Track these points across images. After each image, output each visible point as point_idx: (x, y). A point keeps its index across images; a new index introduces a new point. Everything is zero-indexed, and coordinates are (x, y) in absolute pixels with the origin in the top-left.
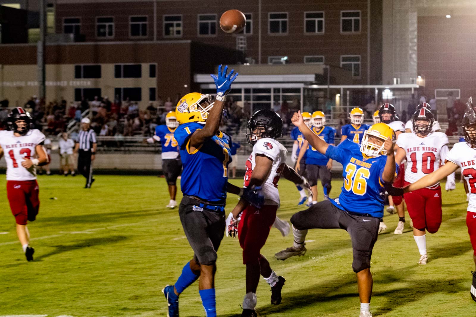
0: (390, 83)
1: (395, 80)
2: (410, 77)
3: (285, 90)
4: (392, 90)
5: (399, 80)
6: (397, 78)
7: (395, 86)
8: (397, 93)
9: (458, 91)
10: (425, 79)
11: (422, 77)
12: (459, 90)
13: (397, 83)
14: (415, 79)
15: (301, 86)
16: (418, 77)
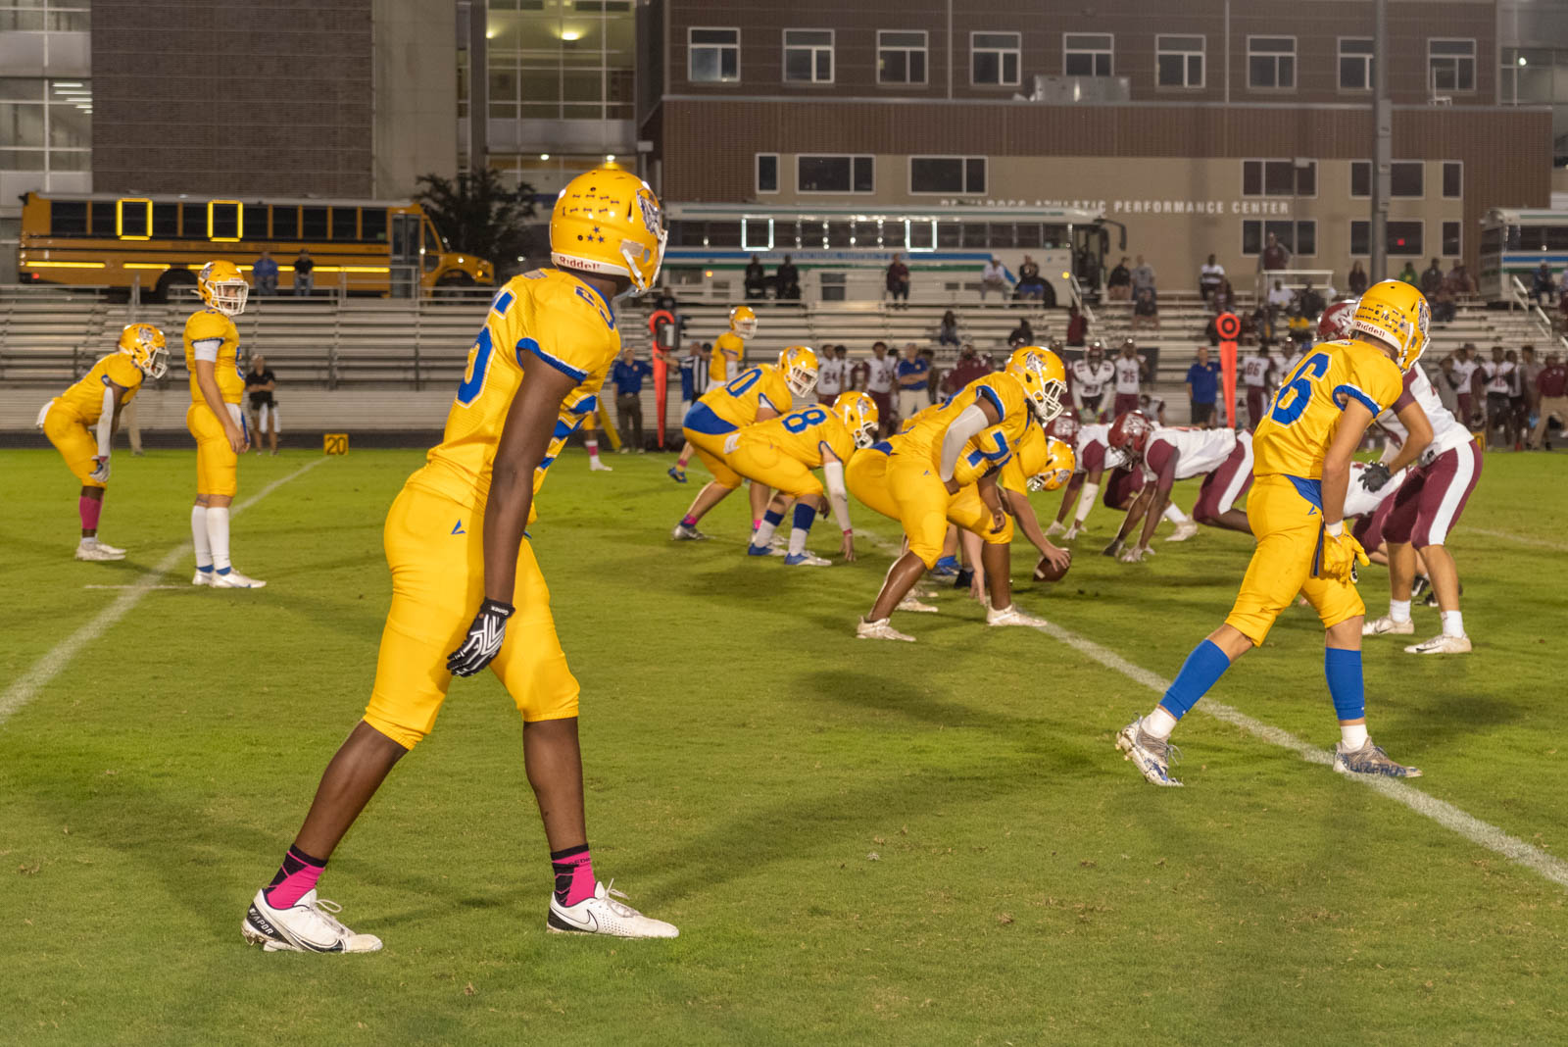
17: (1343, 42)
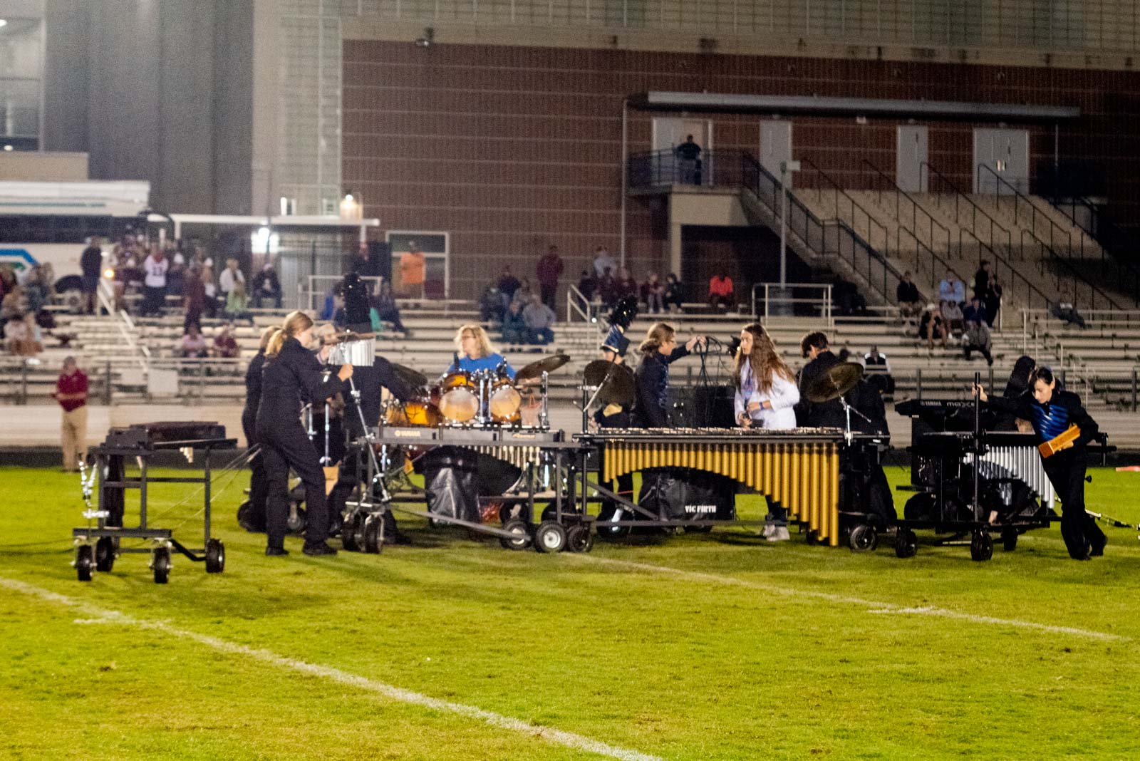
0: (272, 210)
1: (284, 202)
2: (322, 197)
4: (277, 228)
5: (294, 203)
6: (289, 197)
7: (283, 219)
8: (288, 237)
9: (443, 238)
10: (365, 202)
11: (357, 199)
12: (447, 234)
13: (289, 211)
14: (334, 202)
16: (343, 197)
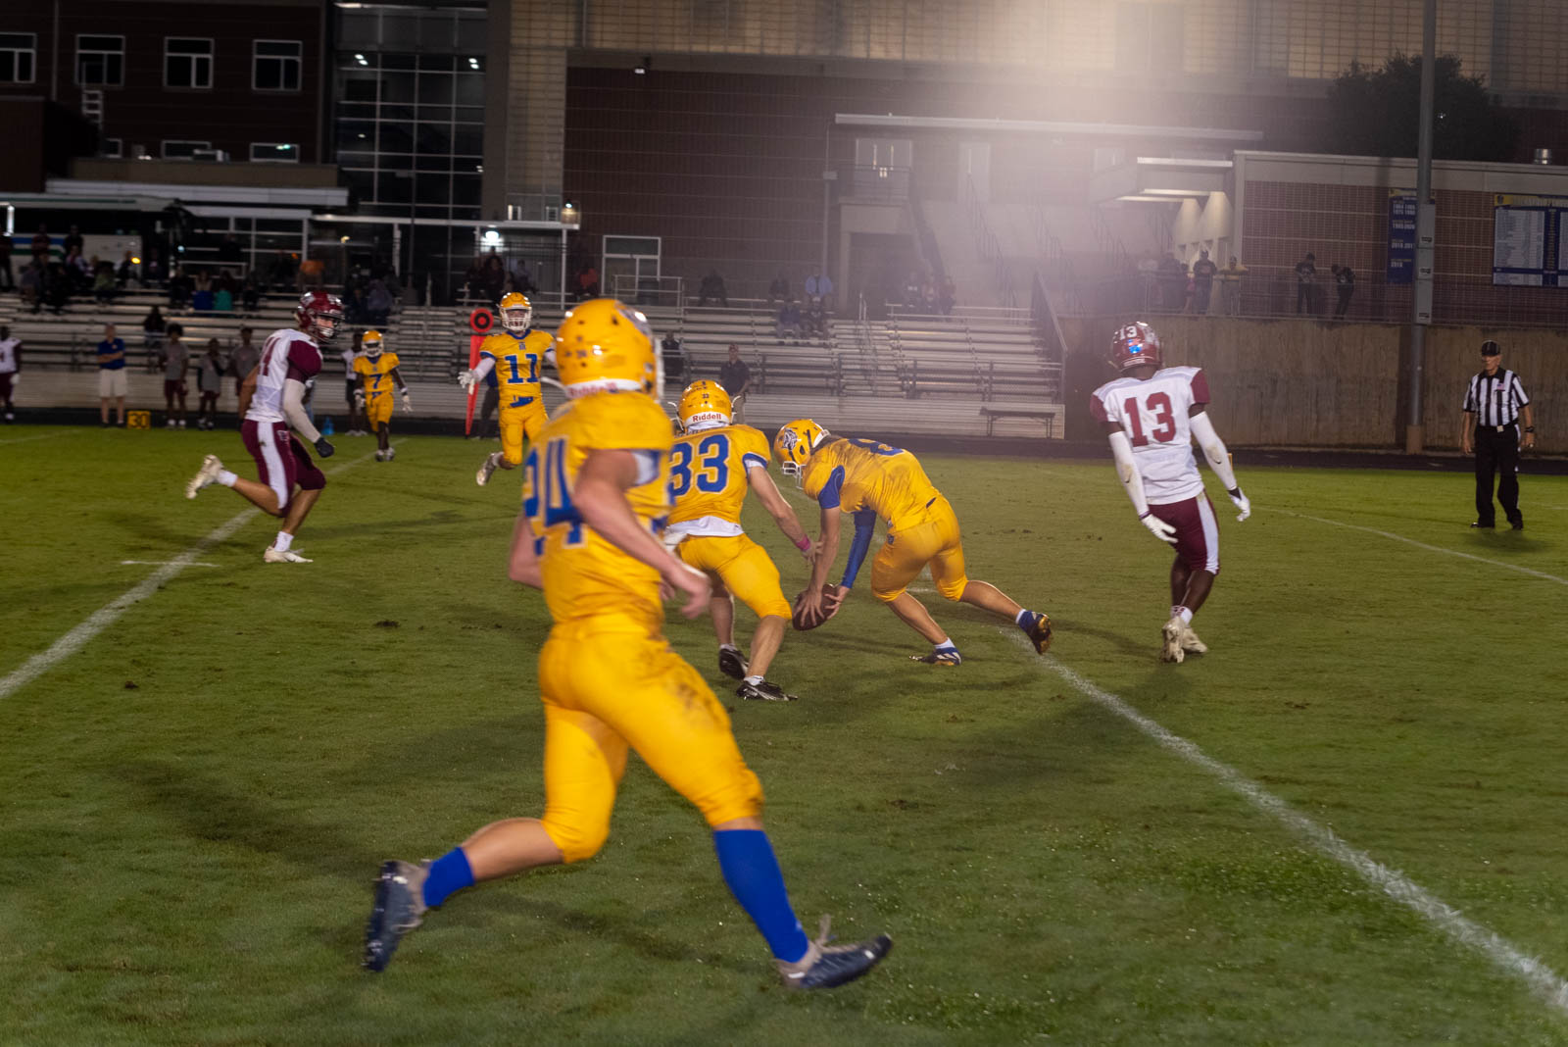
0: (500, 216)
1: (510, 209)
2: (547, 205)
3: (263, 224)
4: (502, 232)
5: (519, 209)
6: (515, 205)
7: (510, 223)
8: (513, 239)
9: (657, 241)
10: (583, 210)
11: (575, 207)
12: (659, 239)
13: (515, 217)
14: (557, 209)
15: (305, 215)
16: (564, 206)
17: (170, 42)
